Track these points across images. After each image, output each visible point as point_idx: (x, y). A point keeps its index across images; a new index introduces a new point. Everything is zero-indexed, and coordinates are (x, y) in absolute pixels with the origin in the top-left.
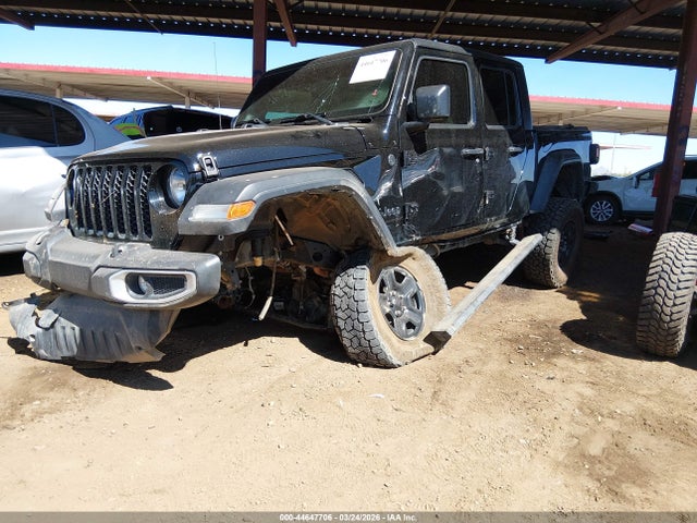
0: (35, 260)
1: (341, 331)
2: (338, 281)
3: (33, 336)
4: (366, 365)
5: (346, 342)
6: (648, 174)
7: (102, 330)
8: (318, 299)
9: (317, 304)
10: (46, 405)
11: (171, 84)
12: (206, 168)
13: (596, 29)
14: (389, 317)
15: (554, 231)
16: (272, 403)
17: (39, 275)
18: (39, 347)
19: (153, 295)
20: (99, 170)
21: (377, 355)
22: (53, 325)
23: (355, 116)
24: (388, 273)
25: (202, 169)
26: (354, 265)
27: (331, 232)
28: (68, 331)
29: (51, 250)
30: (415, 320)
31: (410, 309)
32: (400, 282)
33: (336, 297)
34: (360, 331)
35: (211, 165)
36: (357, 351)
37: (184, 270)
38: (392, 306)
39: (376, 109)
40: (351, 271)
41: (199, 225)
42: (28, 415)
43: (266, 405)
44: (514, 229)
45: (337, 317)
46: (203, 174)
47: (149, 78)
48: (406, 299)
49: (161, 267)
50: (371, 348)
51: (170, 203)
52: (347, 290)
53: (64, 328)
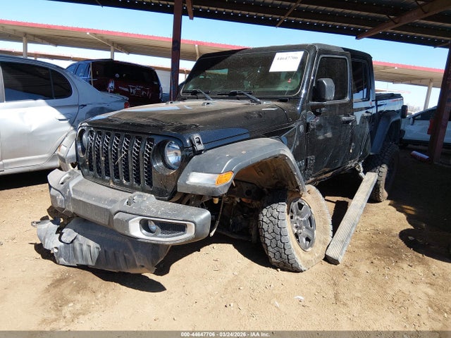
0: (61, 197)
1: (267, 246)
2: (265, 211)
3: (56, 248)
4: (283, 270)
5: (271, 255)
6: (420, 117)
7: (112, 249)
8: (241, 216)
9: (240, 219)
10: (78, 306)
11: (102, 38)
12: (197, 144)
13: (392, 20)
14: (297, 236)
15: (384, 166)
16: (232, 305)
17: (63, 207)
18: (60, 256)
19: (160, 235)
20: (99, 133)
21: (292, 265)
22: (72, 242)
23: (275, 96)
24: (294, 205)
25: (193, 145)
26: (277, 202)
27: (259, 177)
28: (85, 247)
29: (73, 189)
30: (310, 236)
31: (307, 228)
32: (301, 210)
33: (264, 223)
34: (282, 247)
35: (199, 142)
36: (278, 261)
37: (186, 221)
38: (297, 227)
39: (292, 92)
40: (275, 206)
41: (194, 187)
42: (68, 316)
43: (228, 306)
44: (361, 165)
45: (264, 237)
46: (194, 148)
47: (88, 34)
48: (305, 221)
49: (169, 217)
50: (288, 259)
51: (167, 166)
52: (273, 219)
53: (81, 245)
